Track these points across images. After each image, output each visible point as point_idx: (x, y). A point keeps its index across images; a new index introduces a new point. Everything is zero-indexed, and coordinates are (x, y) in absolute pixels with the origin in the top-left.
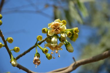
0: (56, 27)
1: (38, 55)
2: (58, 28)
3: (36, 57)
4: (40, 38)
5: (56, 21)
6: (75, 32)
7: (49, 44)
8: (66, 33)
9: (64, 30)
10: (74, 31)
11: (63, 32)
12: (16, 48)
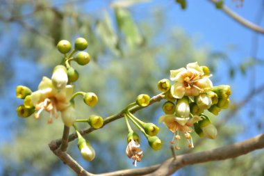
0: (189, 82)
1: (136, 138)
2: (195, 84)
3: (133, 142)
5: (190, 67)
6: (226, 96)
7: (170, 117)
9: (207, 89)
10: (224, 93)
11: (204, 94)
12: (97, 117)
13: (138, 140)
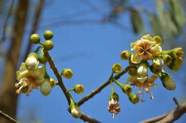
0: (145, 49)
1: (115, 97)
2: (149, 50)
3: (112, 100)
4: (117, 68)
5: (144, 39)
6: (176, 56)
7: (134, 78)
8: (161, 57)
9: (159, 53)
10: (175, 54)
11: (156, 57)
12: (79, 86)
13: (117, 98)
